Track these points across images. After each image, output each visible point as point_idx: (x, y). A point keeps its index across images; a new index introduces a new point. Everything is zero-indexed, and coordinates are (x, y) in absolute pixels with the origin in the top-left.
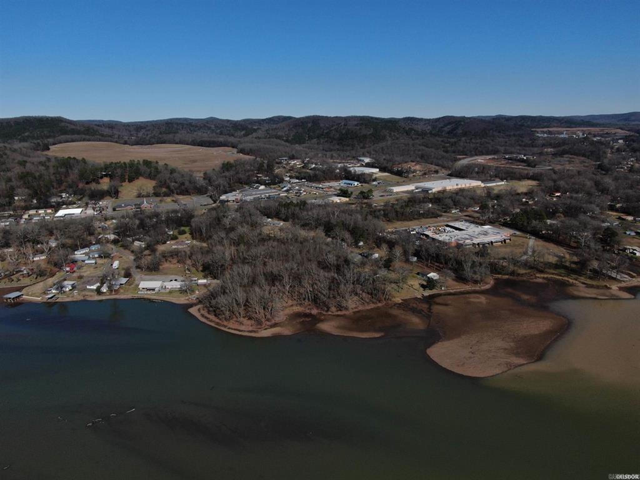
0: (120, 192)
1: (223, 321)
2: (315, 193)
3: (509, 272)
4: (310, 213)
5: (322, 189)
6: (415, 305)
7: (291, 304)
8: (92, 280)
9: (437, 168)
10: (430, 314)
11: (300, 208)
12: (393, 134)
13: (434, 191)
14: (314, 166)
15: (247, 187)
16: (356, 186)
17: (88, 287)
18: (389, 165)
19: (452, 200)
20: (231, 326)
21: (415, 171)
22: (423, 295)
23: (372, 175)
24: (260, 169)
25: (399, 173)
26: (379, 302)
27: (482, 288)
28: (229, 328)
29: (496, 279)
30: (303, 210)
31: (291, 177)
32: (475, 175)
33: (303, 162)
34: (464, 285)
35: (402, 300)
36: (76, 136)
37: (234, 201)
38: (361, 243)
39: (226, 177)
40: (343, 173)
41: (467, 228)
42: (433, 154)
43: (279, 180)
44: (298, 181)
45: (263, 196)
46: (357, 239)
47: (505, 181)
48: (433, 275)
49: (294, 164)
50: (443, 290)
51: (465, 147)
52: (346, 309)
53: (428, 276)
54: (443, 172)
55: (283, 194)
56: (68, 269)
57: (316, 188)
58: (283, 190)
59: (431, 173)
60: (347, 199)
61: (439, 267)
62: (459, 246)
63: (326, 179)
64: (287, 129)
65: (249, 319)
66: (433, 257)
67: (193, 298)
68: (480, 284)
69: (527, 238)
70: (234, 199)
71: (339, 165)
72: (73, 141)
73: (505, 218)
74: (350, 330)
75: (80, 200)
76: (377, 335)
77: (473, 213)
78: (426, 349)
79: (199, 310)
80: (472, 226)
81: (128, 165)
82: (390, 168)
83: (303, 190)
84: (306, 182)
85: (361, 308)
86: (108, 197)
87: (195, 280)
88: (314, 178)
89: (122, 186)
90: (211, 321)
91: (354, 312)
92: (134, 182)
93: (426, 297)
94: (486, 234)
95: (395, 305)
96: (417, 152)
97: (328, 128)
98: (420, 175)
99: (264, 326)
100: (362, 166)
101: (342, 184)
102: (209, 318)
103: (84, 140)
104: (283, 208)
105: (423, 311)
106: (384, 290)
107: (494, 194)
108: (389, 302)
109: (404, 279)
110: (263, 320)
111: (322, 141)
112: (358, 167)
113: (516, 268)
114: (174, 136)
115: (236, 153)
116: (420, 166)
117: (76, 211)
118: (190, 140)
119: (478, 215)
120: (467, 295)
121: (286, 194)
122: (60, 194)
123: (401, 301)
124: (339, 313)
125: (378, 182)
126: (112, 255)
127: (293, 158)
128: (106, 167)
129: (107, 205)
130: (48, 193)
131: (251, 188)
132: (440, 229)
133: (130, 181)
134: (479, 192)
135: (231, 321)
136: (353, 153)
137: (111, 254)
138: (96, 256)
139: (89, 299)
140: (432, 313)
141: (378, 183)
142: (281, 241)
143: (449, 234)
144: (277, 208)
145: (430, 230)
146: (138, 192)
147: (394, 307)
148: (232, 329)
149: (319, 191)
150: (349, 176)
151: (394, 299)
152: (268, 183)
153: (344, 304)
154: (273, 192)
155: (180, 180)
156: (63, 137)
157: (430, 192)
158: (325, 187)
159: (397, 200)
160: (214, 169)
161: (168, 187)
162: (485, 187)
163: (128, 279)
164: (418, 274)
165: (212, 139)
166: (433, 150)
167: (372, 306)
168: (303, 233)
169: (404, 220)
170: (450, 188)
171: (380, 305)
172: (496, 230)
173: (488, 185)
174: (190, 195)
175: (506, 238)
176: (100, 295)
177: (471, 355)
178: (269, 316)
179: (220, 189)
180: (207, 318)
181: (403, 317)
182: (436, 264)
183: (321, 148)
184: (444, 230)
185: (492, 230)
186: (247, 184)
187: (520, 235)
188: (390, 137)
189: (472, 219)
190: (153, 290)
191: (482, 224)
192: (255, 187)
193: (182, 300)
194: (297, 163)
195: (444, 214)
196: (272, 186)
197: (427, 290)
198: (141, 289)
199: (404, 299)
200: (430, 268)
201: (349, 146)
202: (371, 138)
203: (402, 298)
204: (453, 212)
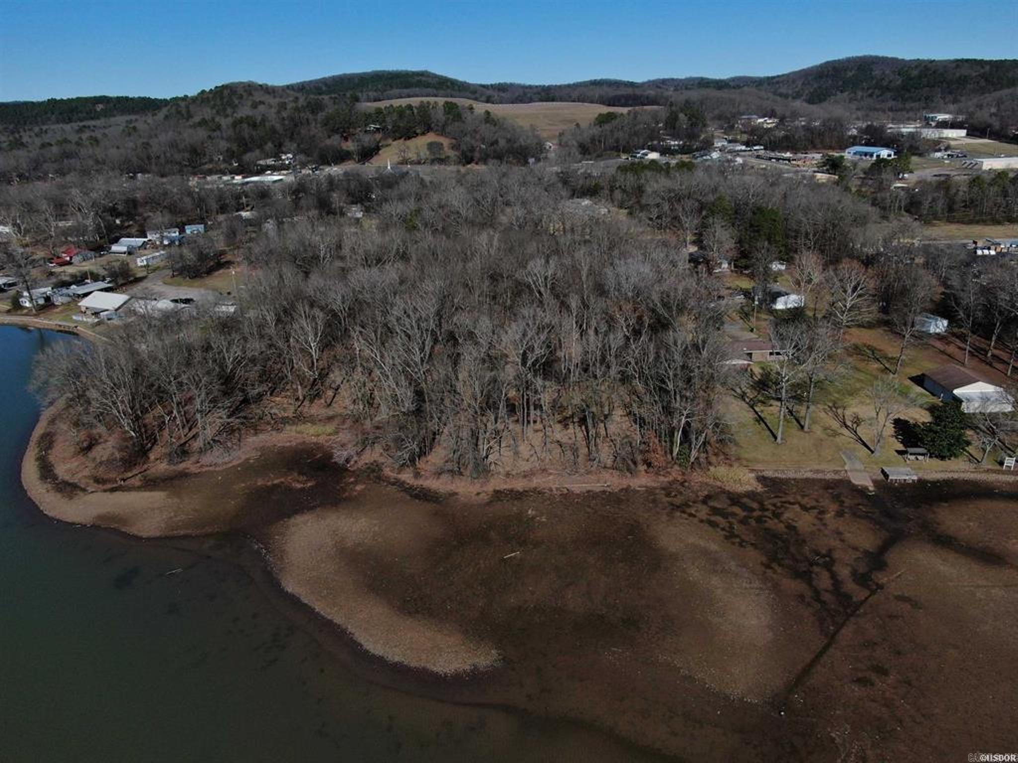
0: (379, 154)
5: (789, 160)
6: (805, 522)
10: (859, 593)
22: (886, 475)
23: (942, 141)
31: (732, 141)
35: (762, 479)
38: (779, 266)
39: (593, 138)
44: (743, 148)
48: (983, 393)
49: (761, 122)
50: (1009, 472)
53: (956, 391)
56: (65, 257)
57: (775, 159)
82: (998, 131)
84: (761, 151)
85: (547, 480)
86: (350, 162)
89: (389, 145)
92: (412, 139)
95: (706, 499)
99: (133, 472)
100: (926, 126)
101: (850, 155)
105: (829, 564)
108: (694, 478)
110: (158, 454)
112: (915, 127)
118: (597, 95)
122: (280, 154)
125: (951, 152)
127: (767, 114)
128: (378, 113)
131: (631, 159)
133: (410, 137)
138: (166, 242)
141: (948, 156)
151: (720, 471)
158: (797, 157)
160: (578, 125)
164: (920, 379)
167: (603, 482)
171: (640, 481)
181: (695, 574)
183: (854, 106)
186: (627, 151)
190: (98, 314)
194: (768, 122)
197: (920, 458)
198: (83, 309)
199: (780, 476)
200: (991, 365)
201: (920, 100)
202: (979, 82)
203: (768, 474)
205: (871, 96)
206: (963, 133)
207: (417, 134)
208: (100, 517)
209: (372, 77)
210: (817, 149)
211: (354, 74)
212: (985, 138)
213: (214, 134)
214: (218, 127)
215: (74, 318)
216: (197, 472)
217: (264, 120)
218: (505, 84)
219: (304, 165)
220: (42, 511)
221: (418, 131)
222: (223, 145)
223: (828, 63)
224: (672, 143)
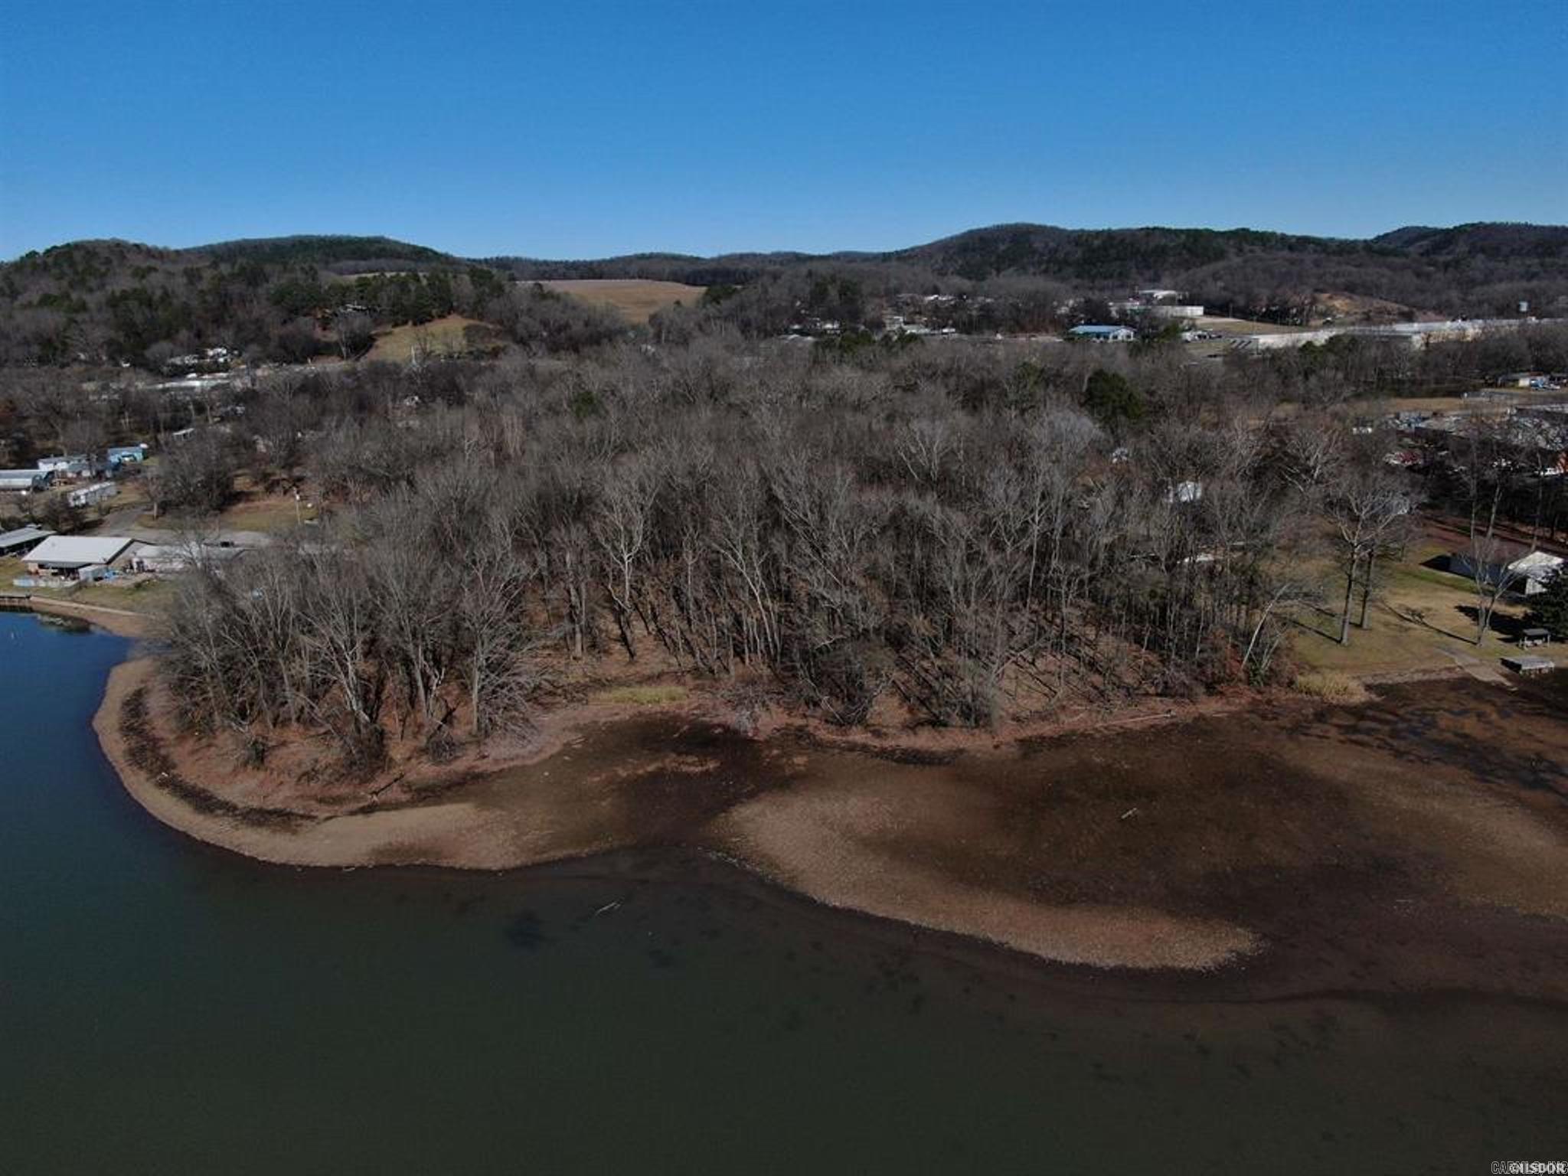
0: (377, 345)
6: (1470, 726)
16: (1122, 341)
18: (1239, 300)
21: (1329, 313)
22: (1513, 667)
23: (1180, 322)
25: (1274, 317)
26: (1211, 688)
35: (1369, 688)
39: (707, 318)
40: (1082, 316)
44: (928, 331)
48: (1541, 564)
52: (975, 715)
53: (1512, 569)
63: (1022, 329)
82: (1242, 308)
84: (956, 336)
85: (1079, 718)
86: (334, 358)
88: (982, 324)
90: (136, 730)
91: (1023, 743)
92: (427, 324)
93: (1542, 678)
95: (1321, 716)
98: (1347, 320)
99: (381, 781)
100: (1148, 302)
102: (142, 716)
105: (1555, 769)
108: (1280, 695)
111: (1031, 270)
116: (1348, 301)
122: (203, 349)
123: (1360, 696)
125: (1200, 332)
133: (419, 321)
141: (1199, 336)
147: (1317, 729)
150: (1097, 314)
151: (1314, 681)
155: (557, 317)
157: (1401, 343)
164: (1435, 565)
167: (1161, 712)
171: (1211, 707)
181: (1404, 802)
197: (1539, 642)
198: (33, 568)
199: (1384, 681)
201: (1111, 276)
202: (1180, 254)
203: (1369, 680)
204: (1524, 382)
205: (1046, 271)
206: (1198, 311)
207: (433, 317)
208: (379, 852)
209: (294, 246)
210: (1027, 330)
211: (260, 241)
212: (1228, 316)
213: (79, 317)
214: (83, 307)
215: (16, 582)
216: (496, 769)
217: (166, 295)
218: (508, 258)
219: (255, 364)
220: (253, 859)
221: (434, 312)
222: (98, 334)
223: (971, 233)
224: (829, 326)
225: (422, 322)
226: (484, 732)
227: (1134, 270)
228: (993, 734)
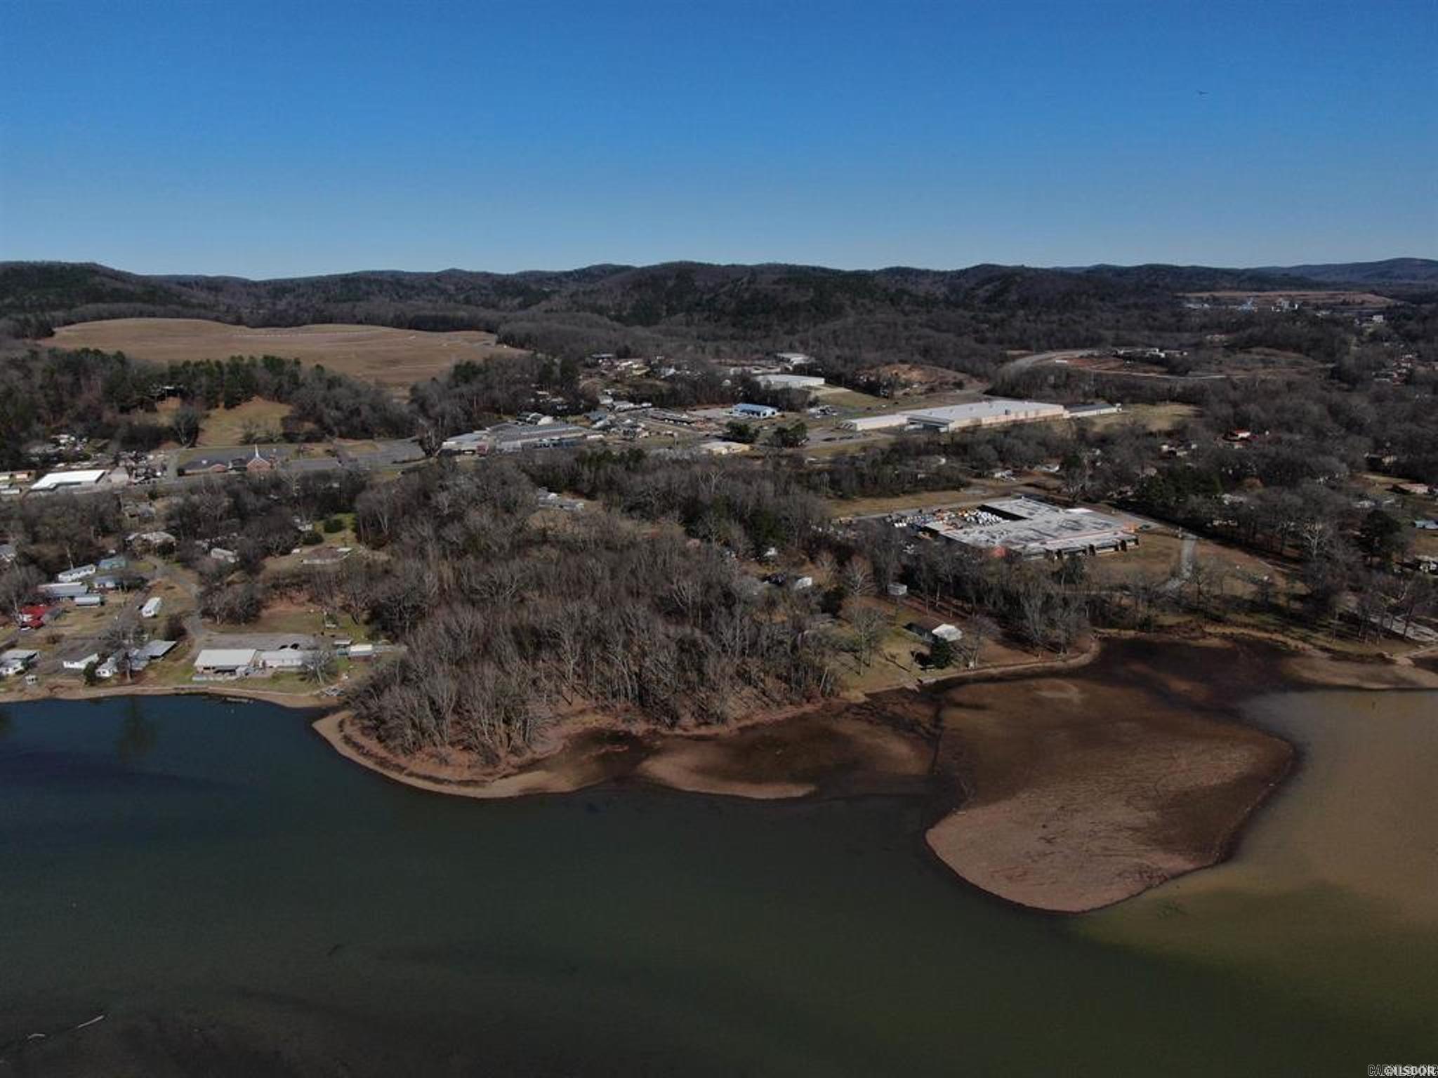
0: (203, 430)
1: (396, 756)
2: (669, 432)
3: (1138, 620)
4: (649, 478)
5: (688, 423)
6: (898, 709)
7: (579, 708)
8: (83, 645)
9: (960, 376)
11: (628, 468)
12: (859, 301)
13: (952, 426)
14: (672, 371)
15: (511, 421)
16: (769, 418)
17: (67, 665)
18: (848, 370)
19: (995, 448)
20: (417, 770)
21: (908, 384)
22: (921, 681)
23: (809, 393)
24: (544, 378)
25: (872, 389)
26: (808, 700)
27: (1072, 662)
28: (411, 774)
29: (1105, 640)
30: (635, 471)
31: (616, 397)
32: (1048, 391)
33: (648, 363)
34: (1025, 655)
35: (866, 695)
36: (123, 306)
37: (474, 451)
38: (772, 552)
39: (461, 396)
40: (740, 389)
41: (1031, 514)
42: (950, 345)
43: (590, 404)
44: (632, 405)
45: (545, 441)
46: (761, 540)
47: (1119, 405)
48: (946, 630)
49: (626, 367)
50: (971, 670)
51: (1025, 331)
52: (722, 719)
53: (934, 631)
54: (975, 387)
55: (593, 437)
56: (26, 618)
57: (675, 421)
58: (594, 426)
59: (946, 387)
60: (746, 447)
61: (962, 608)
62: (1011, 557)
63: (699, 402)
64: (619, 293)
65: (465, 748)
66: (947, 584)
67: (331, 692)
68: (1065, 652)
69: (1176, 537)
70: (475, 448)
71: (732, 371)
72: (113, 316)
73: (1122, 489)
74: (727, 776)
75: (101, 450)
76: (798, 791)
77: (1044, 478)
78: (927, 829)
79: (341, 724)
80: (1044, 508)
81: (226, 370)
82: (850, 377)
83: (643, 425)
84: (652, 409)
85: (760, 717)
86: (172, 443)
87: (345, 646)
88: (670, 399)
89: (208, 416)
90: (368, 754)
91: (740, 729)
92: (238, 407)
93: (929, 686)
94: (1076, 526)
95: (847, 709)
96: (914, 342)
97: (711, 290)
98: (919, 391)
99: (502, 766)
100: (786, 371)
101: (737, 412)
102: (363, 747)
103: (141, 315)
104: (586, 468)
106: (821, 669)
107: (1097, 433)
108: (834, 701)
109: (873, 642)
110: (502, 753)
111: (696, 317)
112: (777, 373)
113: (1153, 612)
114: (354, 307)
115: (493, 344)
116: (921, 372)
117: (85, 476)
118: (391, 315)
119: (1057, 483)
120: (1033, 683)
121: (601, 436)
122: (53, 437)
123: (863, 699)
124: (703, 731)
125: (821, 408)
126: (150, 584)
127: (625, 354)
128: (174, 373)
129: (165, 463)
130: (24, 435)
131: (520, 423)
132: (966, 515)
133: (231, 404)
134: (1058, 429)
135: (418, 754)
136: (768, 343)
137: (147, 581)
138: (109, 585)
139: (63, 695)
140: (943, 728)
141: (821, 411)
142: (570, 547)
143: (986, 529)
144: (573, 469)
145: (942, 519)
146: (243, 430)
147: (846, 714)
148: (418, 776)
149: (683, 430)
150: (753, 394)
151: (844, 694)
152: (563, 410)
153: (716, 706)
154: (570, 432)
155: (347, 403)
156: (92, 308)
157: (943, 430)
158: (693, 419)
159: (864, 449)
160: (434, 379)
161: (319, 421)
162: (1072, 419)
163: (174, 642)
164: (910, 627)
165: (441, 314)
166: (951, 336)
167: (790, 711)
168: (627, 526)
169: (879, 496)
170: (989, 422)
171: (808, 708)
172: (1101, 518)
173: (1080, 415)
174: (371, 438)
175: (1126, 537)
176: (92, 685)
177: (1042, 846)
178: (518, 741)
179: (442, 425)
180: (357, 747)
181: (867, 740)
182: (955, 602)
183: (695, 334)
184: (976, 518)
185: (1093, 519)
186: (510, 413)
187: (1160, 530)
188: (852, 308)
189: (1043, 493)
190: (232, 671)
191: (1068, 505)
192: (528, 419)
193: (303, 698)
194: (634, 366)
195: (974, 481)
196: (570, 418)
197: (932, 670)
198: (201, 670)
199: (872, 692)
200: (939, 612)
201: (759, 328)
202: (809, 311)
203: (868, 692)
204: (998, 475)
206: (822, 381)
207: (239, 399)
208: (522, 790)
210: (703, 404)
212: (841, 386)
215: (194, 679)
216: (543, 756)
225: (233, 406)
226: (529, 742)
227: (776, 322)
228: (728, 726)
